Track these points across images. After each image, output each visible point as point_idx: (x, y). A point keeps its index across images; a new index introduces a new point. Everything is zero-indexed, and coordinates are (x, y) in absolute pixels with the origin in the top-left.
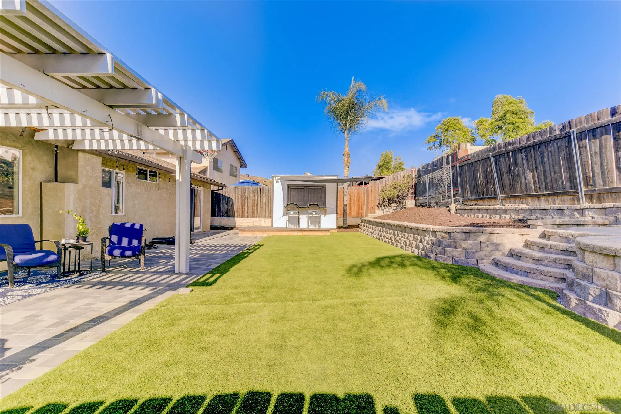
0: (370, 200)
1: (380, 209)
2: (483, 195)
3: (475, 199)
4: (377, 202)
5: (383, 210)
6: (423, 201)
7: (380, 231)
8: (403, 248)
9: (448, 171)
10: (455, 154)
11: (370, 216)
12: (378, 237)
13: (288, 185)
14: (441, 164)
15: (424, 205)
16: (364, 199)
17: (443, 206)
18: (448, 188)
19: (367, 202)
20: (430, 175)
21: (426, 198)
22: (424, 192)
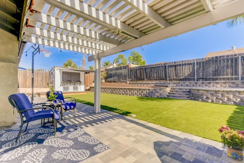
2: (139, 79)
3: (136, 80)
6: (110, 80)
7: (112, 91)
8: (132, 95)
9: (125, 71)
10: (128, 66)
11: (91, 86)
12: (111, 93)
13: (62, 72)
14: (121, 68)
15: (111, 81)
16: (88, 79)
17: (123, 82)
18: (125, 76)
19: (89, 80)
20: (114, 72)
21: (112, 79)
22: (111, 77)
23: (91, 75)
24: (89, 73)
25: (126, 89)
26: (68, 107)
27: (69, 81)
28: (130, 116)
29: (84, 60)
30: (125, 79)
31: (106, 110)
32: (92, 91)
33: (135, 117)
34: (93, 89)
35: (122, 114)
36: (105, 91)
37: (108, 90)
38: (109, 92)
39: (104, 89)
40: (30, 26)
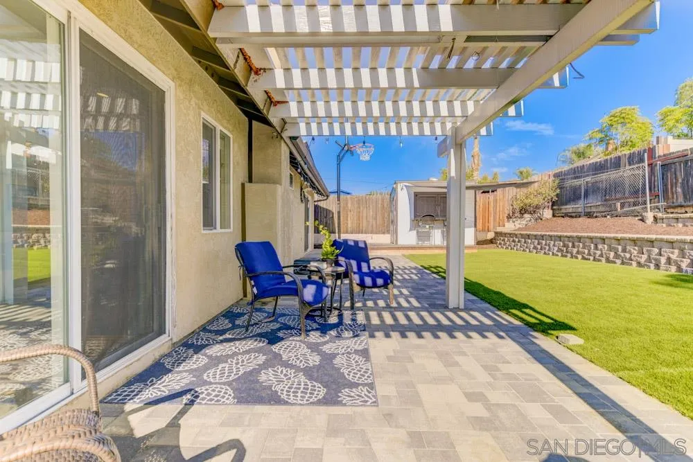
0: (498, 210)
1: (511, 221)
4: (507, 212)
5: (514, 222)
6: (571, 210)
7: (564, 246)
8: (649, 267)
9: (637, 172)
10: (651, 151)
11: (499, 229)
12: (560, 254)
13: (415, 193)
14: (617, 163)
15: (573, 214)
16: (491, 209)
17: (626, 215)
18: (635, 193)
19: (495, 213)
20: (589, 179)
21: (579, 206)
22: (574, 200)
23: (501, 197)
24: (493, 191)
25: (622, 242)
26: (368, 281)
27: (428, 218)
28: (557, 337)
29: (476, 154)
30: (635, 205)
31: (489, 303)
32: (500, 244)
33: (573, 348)
34: (504, 240)
35: (530, 327)
36: (539, 247)
37: (552, 242)
38: (556, 249)
39: (538, 240)
40: (278, 102)
